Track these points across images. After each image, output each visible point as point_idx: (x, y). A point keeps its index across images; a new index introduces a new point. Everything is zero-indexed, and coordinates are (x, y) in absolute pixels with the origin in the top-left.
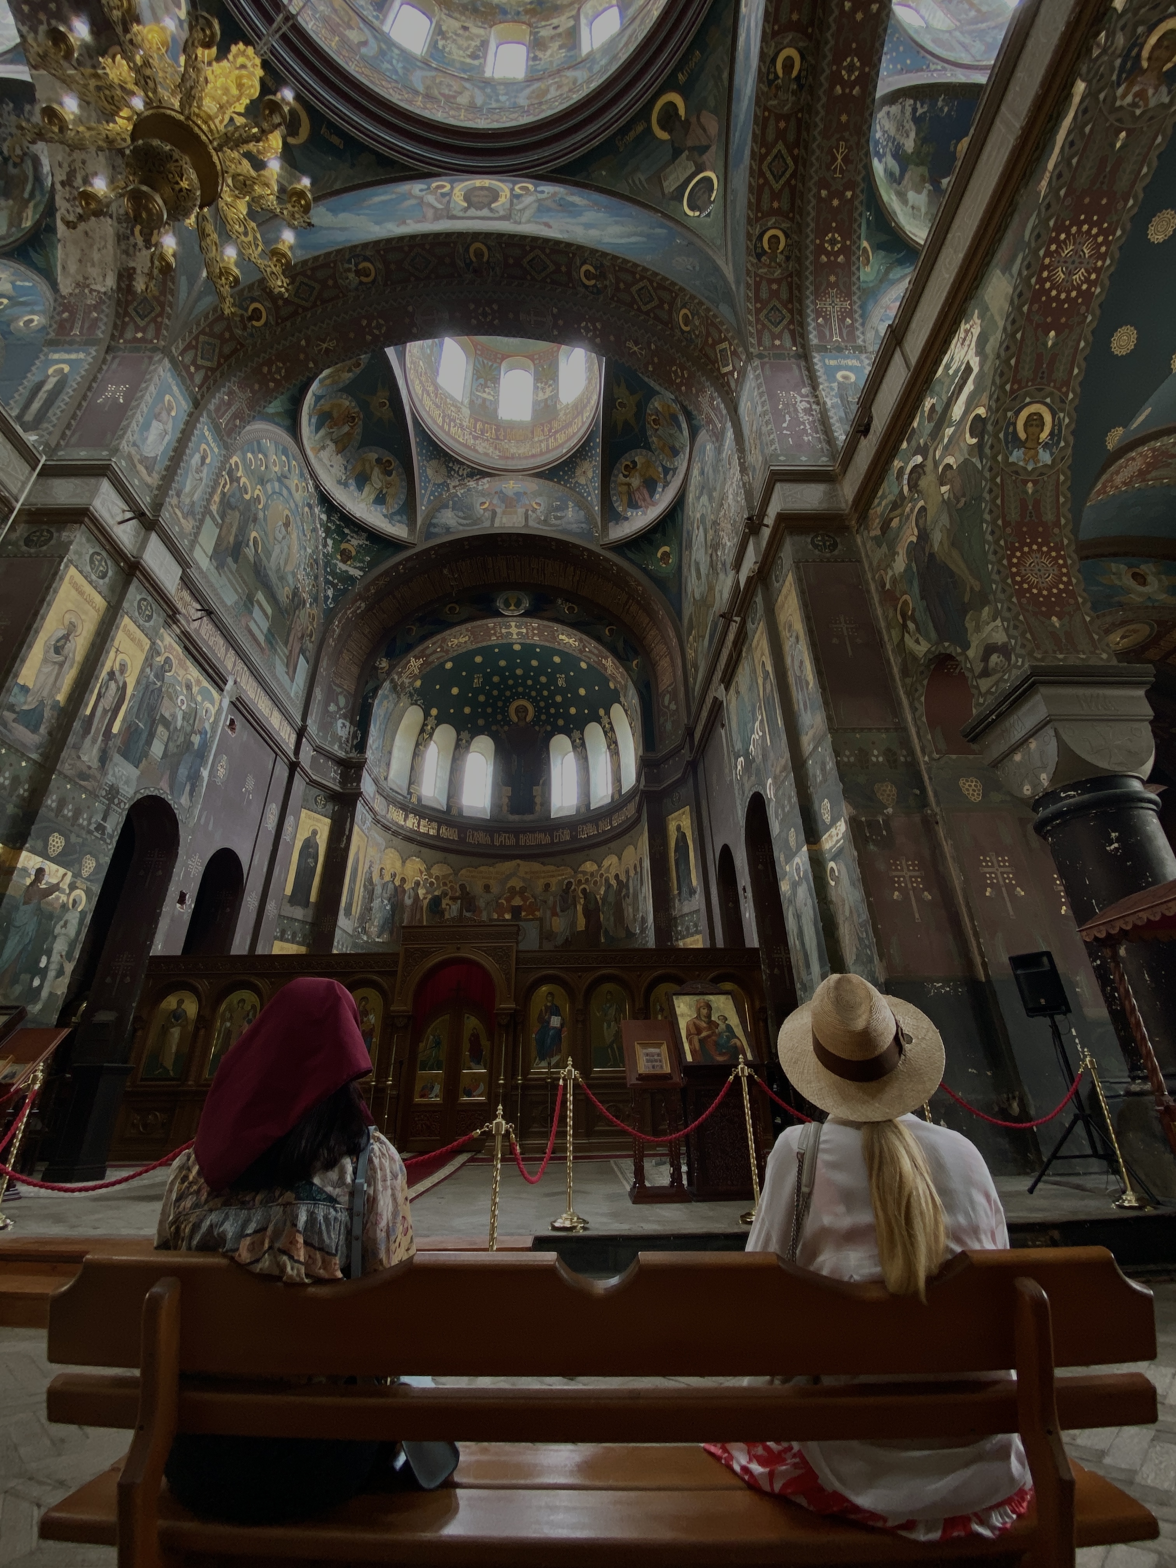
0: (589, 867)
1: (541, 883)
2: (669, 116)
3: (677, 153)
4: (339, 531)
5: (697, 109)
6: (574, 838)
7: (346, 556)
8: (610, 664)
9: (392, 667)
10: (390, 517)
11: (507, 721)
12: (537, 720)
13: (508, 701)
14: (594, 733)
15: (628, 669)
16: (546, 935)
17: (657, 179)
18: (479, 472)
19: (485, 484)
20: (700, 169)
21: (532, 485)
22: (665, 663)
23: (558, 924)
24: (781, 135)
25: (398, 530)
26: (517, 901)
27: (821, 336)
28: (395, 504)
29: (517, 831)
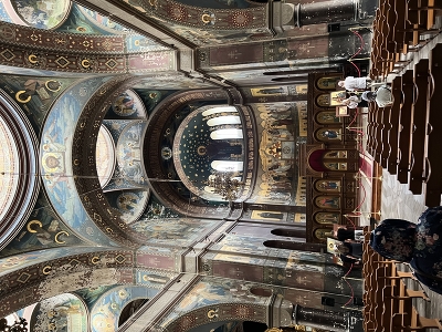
0: (263, 124)
1: (268, 142)
2: (23, 97)
3: (36, 94)
4: (150, 214)
5: (23, 87)
6: (252, 130)
7: (158, 212)
8: (190, 116)
9: (195, 196)
10: (140, 198)
11: (205, 156)
12: (205, 145)
13: (198, 156)
14: (211, 123)
15: (194, 110)
16: (288, 139)
17: (43, 101)
18: (117, 167)
19: (121, 165)
20: (44, 86)
21: (120, 147)
22: (193, 96)
23: (284, 135)
24: (53, 61)
25: (145, 195)
26: (275, 150)
27: (120, 49)
28: (135, 197)
29: (248, 151)
